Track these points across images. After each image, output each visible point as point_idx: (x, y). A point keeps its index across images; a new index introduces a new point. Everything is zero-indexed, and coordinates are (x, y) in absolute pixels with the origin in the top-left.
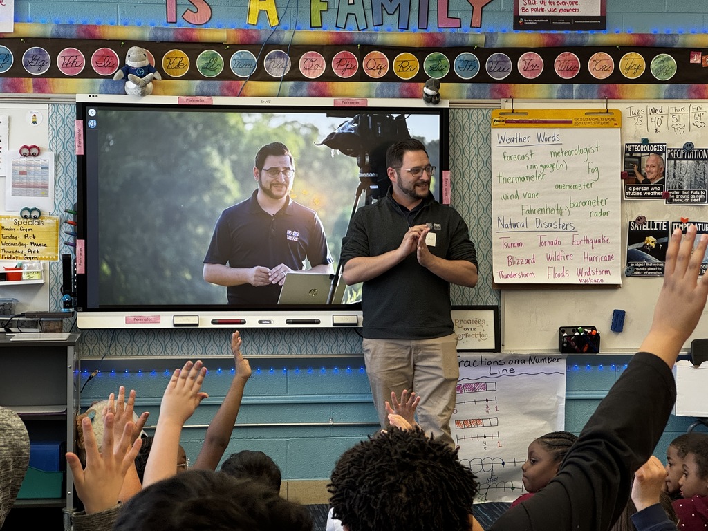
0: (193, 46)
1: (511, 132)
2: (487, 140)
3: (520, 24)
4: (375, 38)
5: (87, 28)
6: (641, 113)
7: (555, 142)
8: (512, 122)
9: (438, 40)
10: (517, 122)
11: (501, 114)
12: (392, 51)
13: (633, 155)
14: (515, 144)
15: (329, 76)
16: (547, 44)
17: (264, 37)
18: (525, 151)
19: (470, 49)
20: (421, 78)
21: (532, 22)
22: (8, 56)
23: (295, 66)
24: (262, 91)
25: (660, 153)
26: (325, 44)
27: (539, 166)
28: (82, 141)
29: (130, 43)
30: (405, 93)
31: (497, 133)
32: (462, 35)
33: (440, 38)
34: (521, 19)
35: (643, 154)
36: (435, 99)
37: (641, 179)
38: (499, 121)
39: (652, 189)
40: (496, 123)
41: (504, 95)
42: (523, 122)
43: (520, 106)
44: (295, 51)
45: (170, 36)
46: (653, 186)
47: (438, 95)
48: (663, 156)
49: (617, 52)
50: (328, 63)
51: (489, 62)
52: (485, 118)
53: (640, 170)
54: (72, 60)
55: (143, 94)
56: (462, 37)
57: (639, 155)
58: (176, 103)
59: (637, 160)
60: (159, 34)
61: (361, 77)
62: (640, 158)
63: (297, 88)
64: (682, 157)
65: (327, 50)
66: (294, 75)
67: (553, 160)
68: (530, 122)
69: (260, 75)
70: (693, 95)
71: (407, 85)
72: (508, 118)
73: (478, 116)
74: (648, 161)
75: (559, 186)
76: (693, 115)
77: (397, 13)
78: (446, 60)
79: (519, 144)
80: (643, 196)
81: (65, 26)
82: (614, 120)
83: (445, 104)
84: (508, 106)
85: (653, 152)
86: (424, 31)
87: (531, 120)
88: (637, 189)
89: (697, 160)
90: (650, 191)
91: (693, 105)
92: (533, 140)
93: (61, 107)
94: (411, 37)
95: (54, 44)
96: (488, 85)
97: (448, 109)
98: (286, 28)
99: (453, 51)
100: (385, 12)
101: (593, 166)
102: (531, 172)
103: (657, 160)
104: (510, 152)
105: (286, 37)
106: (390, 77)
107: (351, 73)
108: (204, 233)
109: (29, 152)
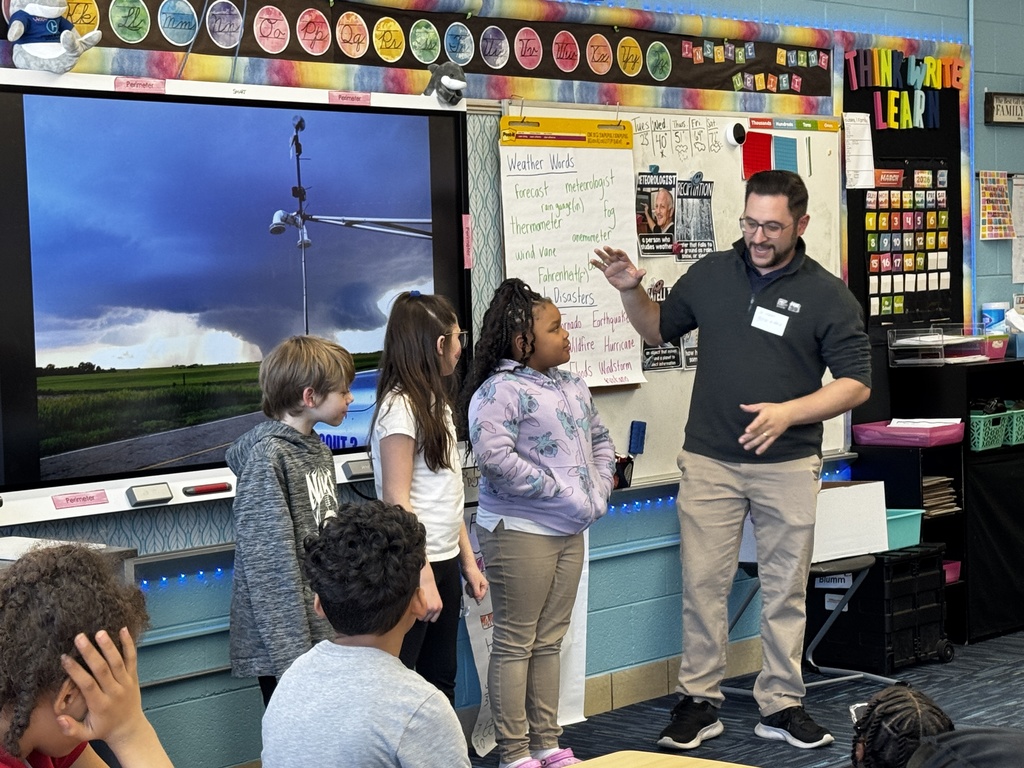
1: (522, 152)
7: (570, 169)
8: (523, 137)
10: (529, 137)
11: (510, 123)
12: (372, 14)
13: (644, 190)
15: (295, 52)
16: (547, 16)
19: (463, 17)
20: (410, 61)
23: (249, 30)
24: (208, 74)
25: (668, 188)
27: (554, 206)
30: (391, 85)
35: (653, 189)
37: (652, 226)
38: (510, 135)
39: (664, 240)
40: (505, 138)
42: (535, 137)
46: (664, 236)
48: (672, 192)
49: (614, 33)
50: (293, 28)
51: (484, 39)
53: (650, 213)
57: (648, 190)
59: (647, 197)
61: (336, 55)
62: (649, 194)
63: (253, 68)
64: (688, 194)
67: (568, 197)
69: (204, 45)
71: (392, 71)
72: (519, 129)
74: (658, 198)
75: (576, 238)
76: (692, 132)
78: (435, 33)
79: (532, 171)
80: (656, 251)
82: (626, 136)
85: (662, 186)
87: (542, 134)
88: (650, 240)
89: (701, 197)
90: (662, 243)
92: (546, 167)
96: (484, 77)
97: (464, 114)
99: (442, 19)
101: (609, 208)
102: (545, 217)
103: (665, 198)
104: (522, 184)
106: (372, 57)
107: (323, 47)
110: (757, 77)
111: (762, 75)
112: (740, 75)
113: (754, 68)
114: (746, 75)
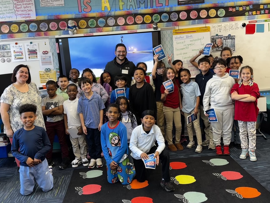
0: (87, 19)
1: (178, 36)
2: (172, 38)
3: (179, 4)
4: (138, 11)
5: (57, 16)
6: (215, 27)
7: (191, 37)
8: (179, 33)
9: (156, 10)
10: (180, 33)
11: (175, 31)
12: (143, 15)
13: (214, 39)
14: (180, 39)
15: (126, 24)
16: (188, 9)
17: (106, 14)
18: (183, 41)
19: (166, 12)
20: (152, 22)
21: (183, 3)
22: (36, 26)
23: (116, 22)
24: (107, 30)
25: (221, 38)
26: (124, 14)
27: (187, 45)
28: (58, 49)
29: (69, 19)
30: (148, 27)
31: (174, 36)
32: (163, 8)
33: (157, 10)
34: (180, 2)
36: (156, 28)
37: (216, 46)
38: (175, 33)
39: (219, 48)
40: (174, 33)
41: (176, 25)
42: (182, 32)
43: (180, 28)
44: (116, 17)
45: (80, 16)
46: (220, 48)
47: (157, 27)
48: (222, 39)
49: (208, 9)
50: (126, 20)
51: (171, 15)
52: (171, 32)
53: (216, 43)
54: (54, 25)
55: (74, 34)
56: (163, 9)
58: (83, 36)
60: (77, 16)
61: (135, 23)
62: (216, 40)
63: (117, 28)
64: (227, 39)
65: (125, 16)
66: (116, 25)
67: (191, 43)
68: (184, 32)
69: (107, 25)
70: (230, 20)
71: (148, 24)
72: (178, 32)
73: (169, 32)
74: (218, 41)
75: (193, 50)
76: (230, 26)
77: (144, 3)
78: (159, 16)
79: (181, 39)
80: (217, 51)
81: (50, 16)
82: (208, 29)
83: (159, 29)
84: (177, 28)
85: (219, 38)
86: (152, 8)
88: (215, 49)
89: (232, 39)
90: (219, 49)
91: (230, 23)
92: (185, 37)
93: (52, 39)
94: (149, 10)
95: (48, 21)
96: (171, 23)
97: (160, 31)
98: (113, 11)
99: (160, 13)
100: (140, 3)
101: (202, 43)
102: (185, 47)
103: (220, 40)
104: (179, 41)
105: (113, 13)
106: (143, 23)
107: (132, 23)
109: (45, 53)
110: (253, 12)
111: (255, 11)
112: (247, 12)
113: (252, 10)
114: (249, 12)
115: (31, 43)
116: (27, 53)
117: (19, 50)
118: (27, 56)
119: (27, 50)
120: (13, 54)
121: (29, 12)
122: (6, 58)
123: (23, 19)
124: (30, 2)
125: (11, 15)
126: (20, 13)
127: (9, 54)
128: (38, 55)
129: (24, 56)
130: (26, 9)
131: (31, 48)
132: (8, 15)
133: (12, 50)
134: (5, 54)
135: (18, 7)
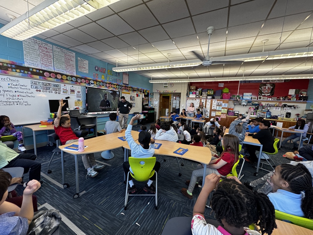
0: (97, 81)
3: (123, 84)
5: (85, 77)
6: (131, 93)
9: (118, 84)
12: (114, 85)
23: (106, 85)
38: (122, 93)
49: (129, 87)
50: (109, 85)
51: (121, 87)
54: (83, 81)
60: (93, 79)
63: (107, 87)
77: (114, 81)
84: (123, 91)
86: (116, 83)
87: (125, 93)
91: (134, 93)
93: (83, 87)
95: (81, 78)
107: (111, 86)
108: (99, 103)
109: (79, 92)
112: (137, 91)
115: (72, 86)
116: (70, 91)
117: (66, 89)
118: (70, 92)
119: (70, 90)
120: (62, 90)
121: (73, 72)
122: (57, 92)
123: (70, 75)
124: (74, 68)
125: (64, 70)
126: (68, 71)
127: (60, 90)
128: (75, 93)
129: (68, 92)
130: (71, 70)
131: (72, 89)
132: (62, 70)
133: (62, 88)
134: (58, 89)
135: (67, 68)
